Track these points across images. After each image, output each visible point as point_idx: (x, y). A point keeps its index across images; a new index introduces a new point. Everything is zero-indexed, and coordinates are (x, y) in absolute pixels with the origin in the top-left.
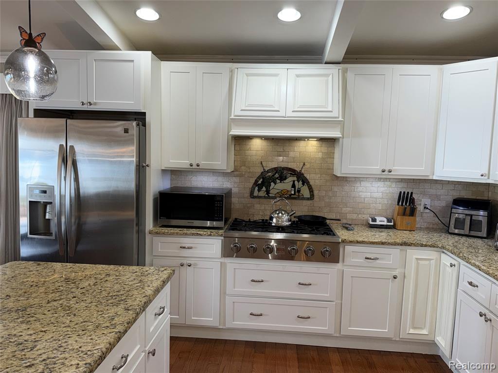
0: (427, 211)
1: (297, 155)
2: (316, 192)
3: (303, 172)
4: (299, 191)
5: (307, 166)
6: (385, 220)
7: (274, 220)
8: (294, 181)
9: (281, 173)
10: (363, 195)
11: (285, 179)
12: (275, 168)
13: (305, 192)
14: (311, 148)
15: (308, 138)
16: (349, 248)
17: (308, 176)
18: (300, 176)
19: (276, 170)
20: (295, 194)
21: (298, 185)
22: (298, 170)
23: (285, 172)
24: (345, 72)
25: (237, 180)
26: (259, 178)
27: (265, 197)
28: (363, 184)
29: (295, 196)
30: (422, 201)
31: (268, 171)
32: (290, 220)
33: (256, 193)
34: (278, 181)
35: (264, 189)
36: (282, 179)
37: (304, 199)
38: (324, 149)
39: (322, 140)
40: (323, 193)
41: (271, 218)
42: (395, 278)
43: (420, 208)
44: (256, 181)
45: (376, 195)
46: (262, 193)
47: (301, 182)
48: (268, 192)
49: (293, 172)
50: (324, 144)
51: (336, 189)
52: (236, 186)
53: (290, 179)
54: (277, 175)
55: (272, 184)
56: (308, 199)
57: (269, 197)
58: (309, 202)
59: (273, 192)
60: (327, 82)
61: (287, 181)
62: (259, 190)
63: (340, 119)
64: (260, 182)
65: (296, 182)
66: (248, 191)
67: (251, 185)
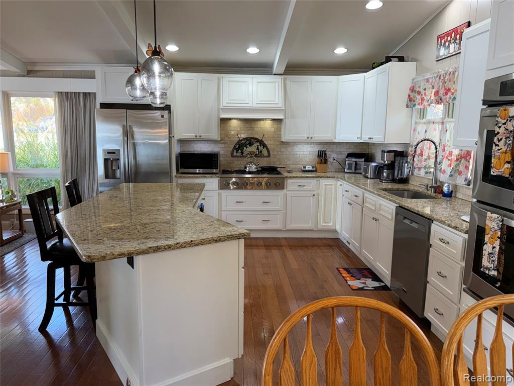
0: (335, 161)
1: (259, 129)
2: (271, 153)
3: (263, 140)
4: (261, 152)
5: (266, 136)
6: (311, 167)
7: (248, 168)
8: (258, 146)
9: (250, 141)
10: (299, 153)
11: (253, 145)
12: (246, 138)
13: (265, 152)
14: (267, 125)
15: (266, 119)
16: (290, 181)
17: (266, 142)
18: (261, 143)
19: (246, 139)
20: (258, 154)
21: (261, 148)
22: (260, 139)
23: (252, 140)
24: (285, 80)
25: (223, 146)
26: (236, 144)
27: (240, 157)
28: (299, 146)
29: (259, 155)
30: (331, 155)
31: (242, 140)
32: (256, 168)
33: (235, 154)
34: (248, 146)
35: (240, 151)
36: (251, 144)
37: (264, 157)
38: (275, 126)
39: (273, 120)
40: (276, 153)
41: (246, 168)
42: (314, 195)
43: (330, 160)
44: (235, 147)
45: (305, 153)
46: (239, 154)
47: (262, 147)
48: (242, 153)
49: (257, 140)
50: (275, 122)
51: (282, 150)
52: (222, 149)
53: (256, 145)
54: (247, 142)
55: (245, 148)
56: (267, 157)
57: (243, 156)
58: (267, 159)
59: (245, 153)
60: (275, 85)
61: (254, 146)
62: (237, 152)
63: (283, 108)
64: (237, 147)
65: (259, 147)
66: (230, 153)
67: (231, 149)
